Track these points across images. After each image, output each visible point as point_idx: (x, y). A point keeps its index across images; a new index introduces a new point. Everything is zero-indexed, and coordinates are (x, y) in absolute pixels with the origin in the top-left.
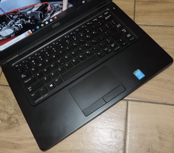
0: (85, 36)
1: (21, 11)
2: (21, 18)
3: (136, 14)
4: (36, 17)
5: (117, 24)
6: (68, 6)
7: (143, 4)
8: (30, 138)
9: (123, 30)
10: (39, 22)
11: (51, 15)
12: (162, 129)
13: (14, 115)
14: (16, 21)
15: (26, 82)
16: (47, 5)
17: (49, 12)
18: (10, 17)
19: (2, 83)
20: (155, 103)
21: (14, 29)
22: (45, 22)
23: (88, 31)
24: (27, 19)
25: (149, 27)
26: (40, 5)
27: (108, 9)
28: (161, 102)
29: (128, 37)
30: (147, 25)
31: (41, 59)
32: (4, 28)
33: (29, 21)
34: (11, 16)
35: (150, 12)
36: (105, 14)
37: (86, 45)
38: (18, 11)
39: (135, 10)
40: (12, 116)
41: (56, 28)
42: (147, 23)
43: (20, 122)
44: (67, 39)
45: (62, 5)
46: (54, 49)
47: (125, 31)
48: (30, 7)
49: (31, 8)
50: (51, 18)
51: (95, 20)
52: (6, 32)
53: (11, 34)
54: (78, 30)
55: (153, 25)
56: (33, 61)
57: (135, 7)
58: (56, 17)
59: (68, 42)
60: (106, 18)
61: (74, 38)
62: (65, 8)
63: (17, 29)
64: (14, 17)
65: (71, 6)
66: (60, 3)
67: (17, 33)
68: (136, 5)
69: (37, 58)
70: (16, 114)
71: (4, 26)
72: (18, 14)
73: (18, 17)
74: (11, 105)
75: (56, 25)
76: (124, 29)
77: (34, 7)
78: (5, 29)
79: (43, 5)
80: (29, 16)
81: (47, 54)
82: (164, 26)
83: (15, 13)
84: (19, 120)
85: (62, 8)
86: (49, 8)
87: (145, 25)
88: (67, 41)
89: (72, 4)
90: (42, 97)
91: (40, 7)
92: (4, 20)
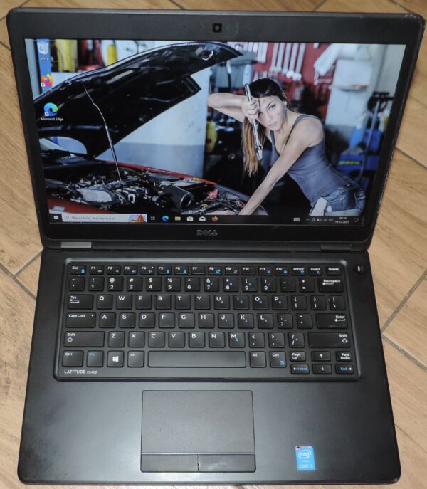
0: (254, 292)
1: (151, 174)
2: (142, 185)
3: (401, 312)
4: (173, 199)
5: (340, 310)
6: (256, 210)
8: (11, 436)
9: (341, 336)
10: (174, 210)
11: (208, 210)
13: (8, 368)
14: (128, 185)
15: (73, 316)
16: (212, 189)
17: (209, 203)
18: (122, 173)
19: (25, 282)
21: (116, 198)
22: (188, 215)
23: (266, 288)
24: (153, 193)
25: (407, 360)
26: (197, 181)
27: (344, 262)
29: (342, 358)
30: (406, 355)
31: (132, 287)
32: (96, 186)
33: (155, 199)
34: (126, 173)
36: (330, 269)
37: (242, 317)
38: (145, 171)
39: (406, 299)
40: (4, 368)
41: (203, 237)
42: (411, 349)
43: (11, 391)
44: (212, 274)
45: (245, 202)
46: (170, 280)
47: (345, 341)
48: (173, 174)
49: (173, 178)
50: (205, 216)
51: (299, 269)
52: (96, 194)
53: (103, 203)
54: (247, 269)
55: (422, 363)
56: (112, 280)
57: (411, 292)
58: (216, 218)
59: (209, 284)
60: (325, 282)
61: (228, 284)
63: (122, 199)
64: (130, 177)
65: (264, 213)
66: (244, 197)
67: (114, 207)
68: (419, 287)
69: (125, 277)
70: (13, 367)
71: (100, 183)
72: (142, 177)
73: (138, 181)
74: (15, 341)
75: (207, 232)
76: (346, 335)
77: (182, 179)
78: (98, 189)
79: (204, 184)
80: (160, 190)
81: (151, 284)
83: (136, 170)
84: (12, 385)
85: (240, 209)
86: (212, 195)
87: (402, 351)
88: (208, 281)
89: (268, 211)
90: (84, 372)
91: (195, 185)
92: (108, 172)
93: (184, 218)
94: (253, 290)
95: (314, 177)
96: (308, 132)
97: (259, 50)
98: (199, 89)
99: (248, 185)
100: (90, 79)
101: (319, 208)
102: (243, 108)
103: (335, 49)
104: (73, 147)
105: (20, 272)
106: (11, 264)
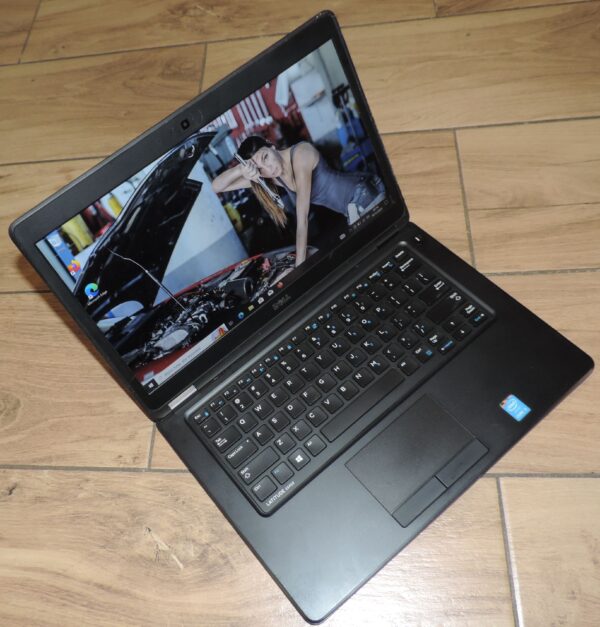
0: (356, 319)
1: (206, 285)
2: (205, 300)
3: (475, 247)
4: (237, 293)
5: (434, 279)
6: (307, 252)
7: (488, 216)
9: (452, 297)
10: (243, 303)
11: (270, 282)
12: (596, 540)
13: (213, 546)
14: (194, 310)
15: (232, 455)
16: (261, 261)
17: (267, 275)
18: (182, 302)
19: (162, 465)
20: (568, 475)
21: (191, 327)
22: (258, 298)
23: (363, 308)
24: (217, 301)
25: (513, 277)
26: (246, 263)
27: (403, 243)
28: (581, 471)
29: (469, 312)
30: (508, 274)
31: (258, 393)
32: (168, 330)
33: (222, 304)
34: (185, 300)
35: (512, 236)
36: (397, 256)
37: (366, 344)
38: (200, 286)
39: (469, 236)
40: (210, 549)
41: (281, 308)
42: (509, 267)
43: (233, 562)
44: (312, 332)
45: (294, 253)
46: (284, 363)
47: (459, 298)
48: (225, 271)
49: (226, 275)
50: (271, 289)
51: (374, 275)
52: (172, 339)
53: (183, 341)
54: (335, 306)
55: (526, 270)
56: (237, 401)
57: (468, 227)
58: (281, 284)
59: (317, 341)
60: (403, 268)
61: (331, 329)
62: (300, 259)
63: (195, 326)
64: (191, 301)
65: (315, 251)
66: (290, 249)
67: (195, 338)
68: (471, 219)
69: (246, 390)
70: (217, 542)
71: (170, 325)
72: (201, 294)
73: (199, 300)
74: (199, 519)
75: (281, 302)
76: (455, 294)
77: (234, 270)
78: (171, 332)
79: (253, 261)
80: (222, 293)
81: (271, 379)
82: (554, 272)
83: (192, 291)
84: (230, 557)
85: (294, 261)
86: (266, 266)
87: (503, 274)
88: (314, 339)
89: (316, 246)
90: (283, 491)
91: (247, 268)
92: (170, 310)
93: (255, 303)
94: (354, 318)
95: (333, 191)
96: (305, 158)
97: (227, 119)
98: (201, 184)
99: (287, 236)
100: (109, 239)
101: (353, 214)
102: (244, 175)
103: (283, 79)
104: (128, 309)
105: (150, 461)
106: (137, 461)
